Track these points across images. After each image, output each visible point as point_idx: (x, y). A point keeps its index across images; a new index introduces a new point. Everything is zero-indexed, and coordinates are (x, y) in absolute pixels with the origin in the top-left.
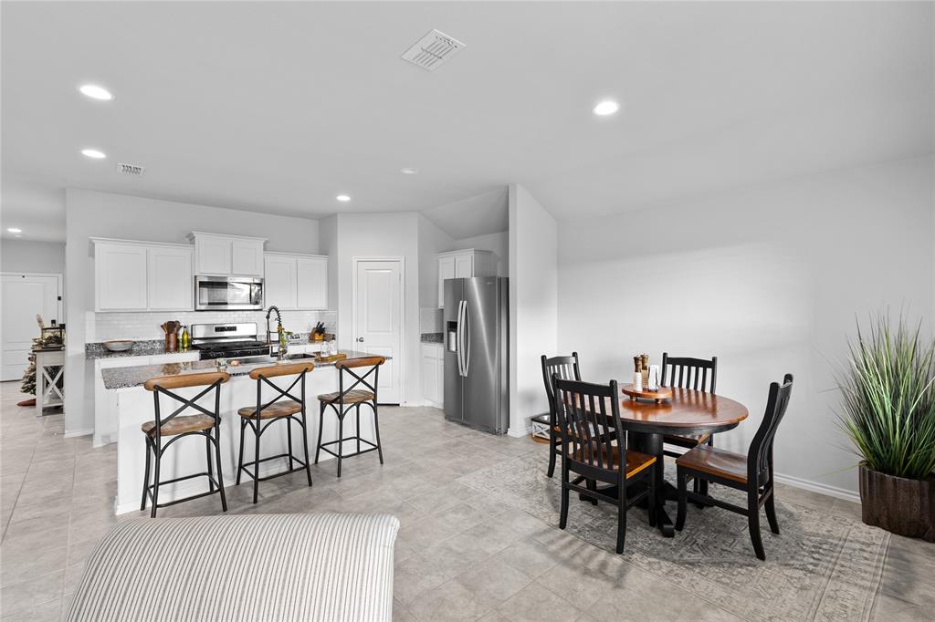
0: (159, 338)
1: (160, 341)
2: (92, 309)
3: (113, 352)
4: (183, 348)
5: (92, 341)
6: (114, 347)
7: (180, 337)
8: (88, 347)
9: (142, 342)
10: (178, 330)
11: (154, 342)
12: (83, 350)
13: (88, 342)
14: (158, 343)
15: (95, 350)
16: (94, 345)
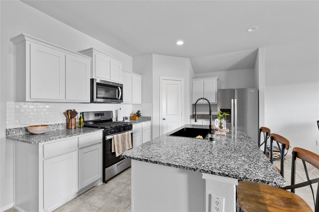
0: (62, 122)
1: (62, 124)
4: (80, 128)
5: (12, 126)
8: (9, 132)
9: (51, 125)
13: (8, 128)
14: (61, 126)
15: (15, 134)
16: (14, 130)
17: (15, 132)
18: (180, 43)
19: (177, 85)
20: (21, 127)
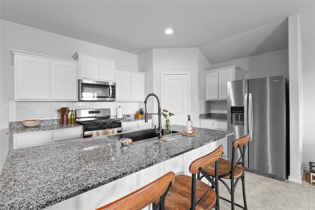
0: (56, 118)
1: (57, 120)
2: (13, 100)
3: (28, 127)
4: (71, 123)
5: (14, 120)
6: (28, 124)
7: (69, 117)
8: (11, 124)
9: (46, 120)
10: (68, 113)
11: (54, 120)
12: (7, 126)
13: (10, 121)
14: (56, 121)
15: (16, 126)
16: (15, 123)
17: (15, 125)
18: (169, 32)
19: (182, 80)
20: (20, 121)
